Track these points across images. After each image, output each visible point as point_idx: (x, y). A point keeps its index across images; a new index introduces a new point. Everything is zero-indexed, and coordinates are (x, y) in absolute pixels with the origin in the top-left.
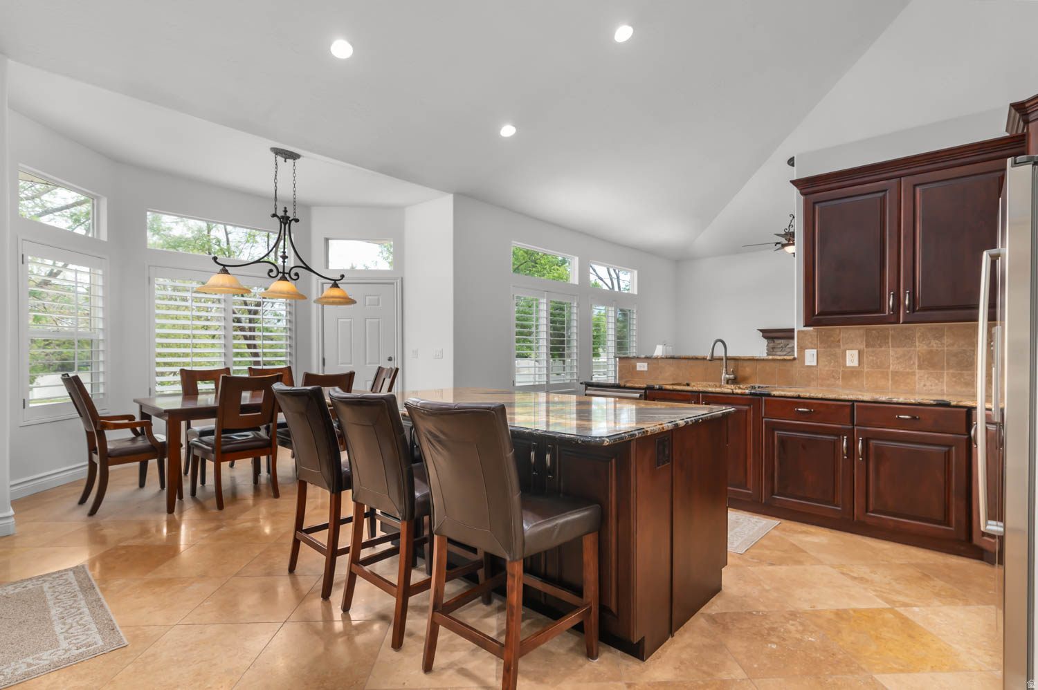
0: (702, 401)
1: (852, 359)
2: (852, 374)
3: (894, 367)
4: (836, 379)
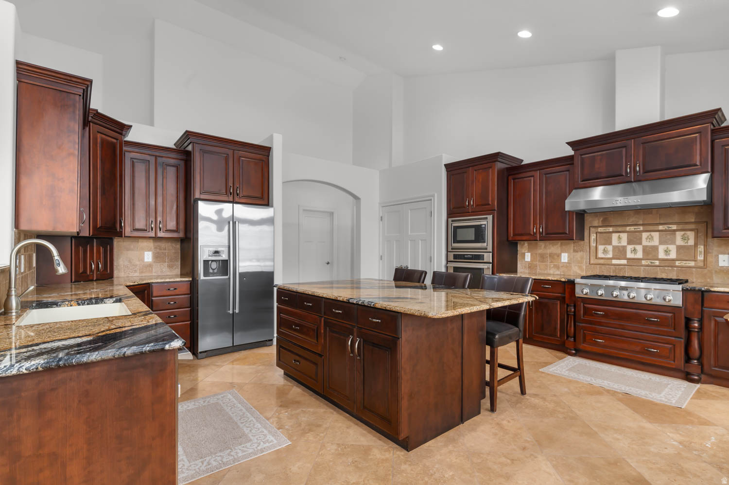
3: (27, 271)
4: (20, 286)
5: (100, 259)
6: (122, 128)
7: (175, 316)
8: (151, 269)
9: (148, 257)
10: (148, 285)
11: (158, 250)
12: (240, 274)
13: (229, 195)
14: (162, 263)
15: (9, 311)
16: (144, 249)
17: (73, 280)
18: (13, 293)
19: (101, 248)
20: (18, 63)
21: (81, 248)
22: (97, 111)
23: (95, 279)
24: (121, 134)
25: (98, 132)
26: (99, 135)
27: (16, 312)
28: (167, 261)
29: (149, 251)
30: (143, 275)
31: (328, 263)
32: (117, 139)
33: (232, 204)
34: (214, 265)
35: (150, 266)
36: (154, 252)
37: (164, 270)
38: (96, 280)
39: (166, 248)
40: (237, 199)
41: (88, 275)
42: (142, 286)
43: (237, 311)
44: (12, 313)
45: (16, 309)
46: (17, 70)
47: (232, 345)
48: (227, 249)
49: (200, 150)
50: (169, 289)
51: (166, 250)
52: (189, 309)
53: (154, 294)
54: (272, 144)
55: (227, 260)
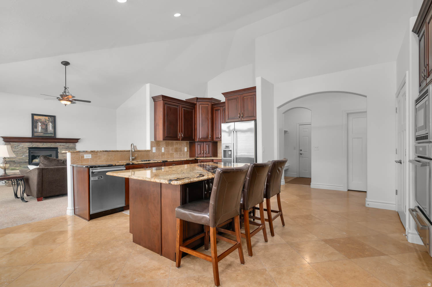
0: (199, 162)
1: (163, 150)
2: (163, 154)
3: (171, 152)
4: (160, 156)
5: (206, 149)
13: (239, 118)
17: (196, 156)
19: (207, 145)
21: (199, 145)
23: (204, 156)
25: (200, 104)
33: (234, 123)
40: (242, 119)
46: (153, 99)
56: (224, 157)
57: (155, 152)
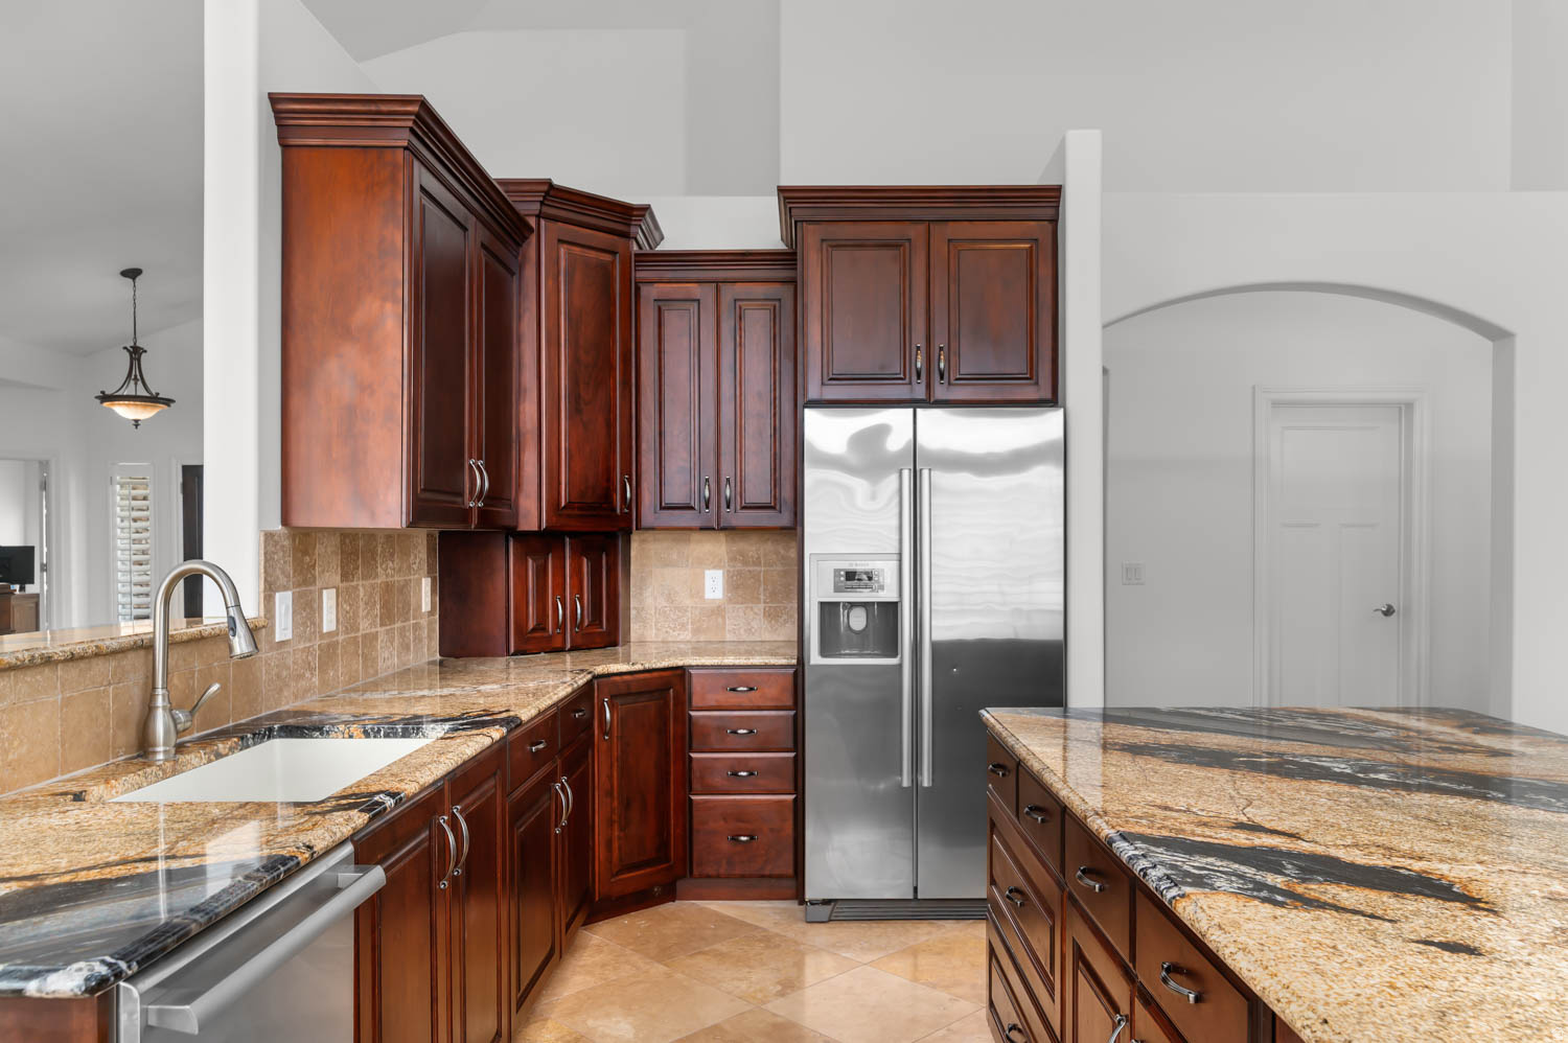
1: (329, 614)
2: (330, 651)
3: (365, 627)
4: (311, 670)
5: (581, 592)
6: (624, 218)
7: (751, 774)
8: (720, 620)
9: (714, 584)
10: (679, 672)
11: (739, 566)
12: (935, 646)
13: (914, 377)
14: (750, 605)
15: (151, 749)
16: (702, 563)
17: (512, 650)
18: (160, 702)
19: (585, 560)
20: (274, 99)
21: (530, 562)
22: (549, 183)
23: (568, 646)
24: (626, 235)
25: (560, 241)
26: (563, 250)
27: (165, 752)
28: (762, 597)
29: (714, 568)
30: (702, 638)
31: (1389, 612)
32: (614, 253)
33: (911, 410)
34: (858, 620)
35: (717, 611)
36: (728, 571)
37: (755, 624)
38: (570, 650)
39: (759, 558)
40: (940, 392)
41: (550, 637)
42: (655, 674)
43: (926, 782)
44: (155, 753)
45: (165, 744)
46: (276, 118)
47: (911, 897)
48: (895, 564)
49: (823, 240)
50: (734, 690)
51: (759, 564)
52: (792, 755)
53: (696, 701)
54: (1064, 178)
55: (896, 603)
56: (824, 653)
57: (289, 636)
